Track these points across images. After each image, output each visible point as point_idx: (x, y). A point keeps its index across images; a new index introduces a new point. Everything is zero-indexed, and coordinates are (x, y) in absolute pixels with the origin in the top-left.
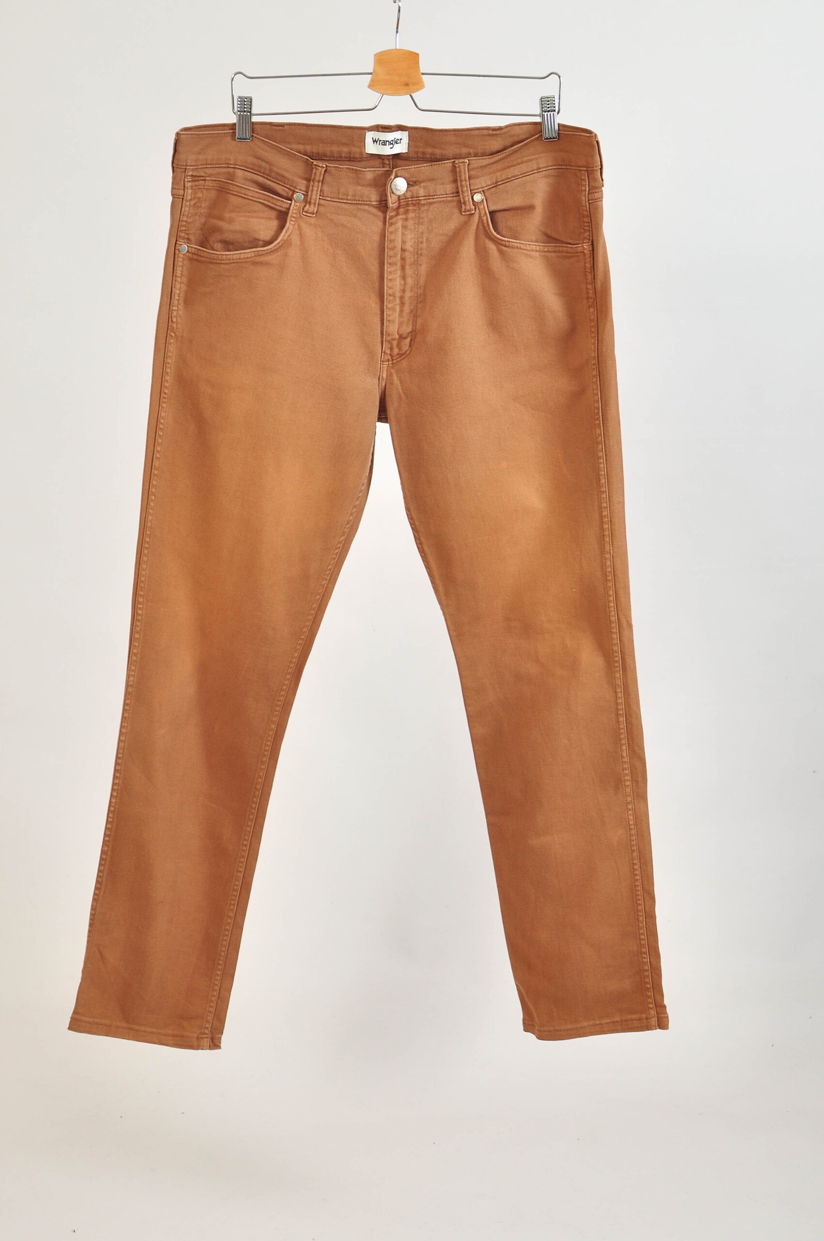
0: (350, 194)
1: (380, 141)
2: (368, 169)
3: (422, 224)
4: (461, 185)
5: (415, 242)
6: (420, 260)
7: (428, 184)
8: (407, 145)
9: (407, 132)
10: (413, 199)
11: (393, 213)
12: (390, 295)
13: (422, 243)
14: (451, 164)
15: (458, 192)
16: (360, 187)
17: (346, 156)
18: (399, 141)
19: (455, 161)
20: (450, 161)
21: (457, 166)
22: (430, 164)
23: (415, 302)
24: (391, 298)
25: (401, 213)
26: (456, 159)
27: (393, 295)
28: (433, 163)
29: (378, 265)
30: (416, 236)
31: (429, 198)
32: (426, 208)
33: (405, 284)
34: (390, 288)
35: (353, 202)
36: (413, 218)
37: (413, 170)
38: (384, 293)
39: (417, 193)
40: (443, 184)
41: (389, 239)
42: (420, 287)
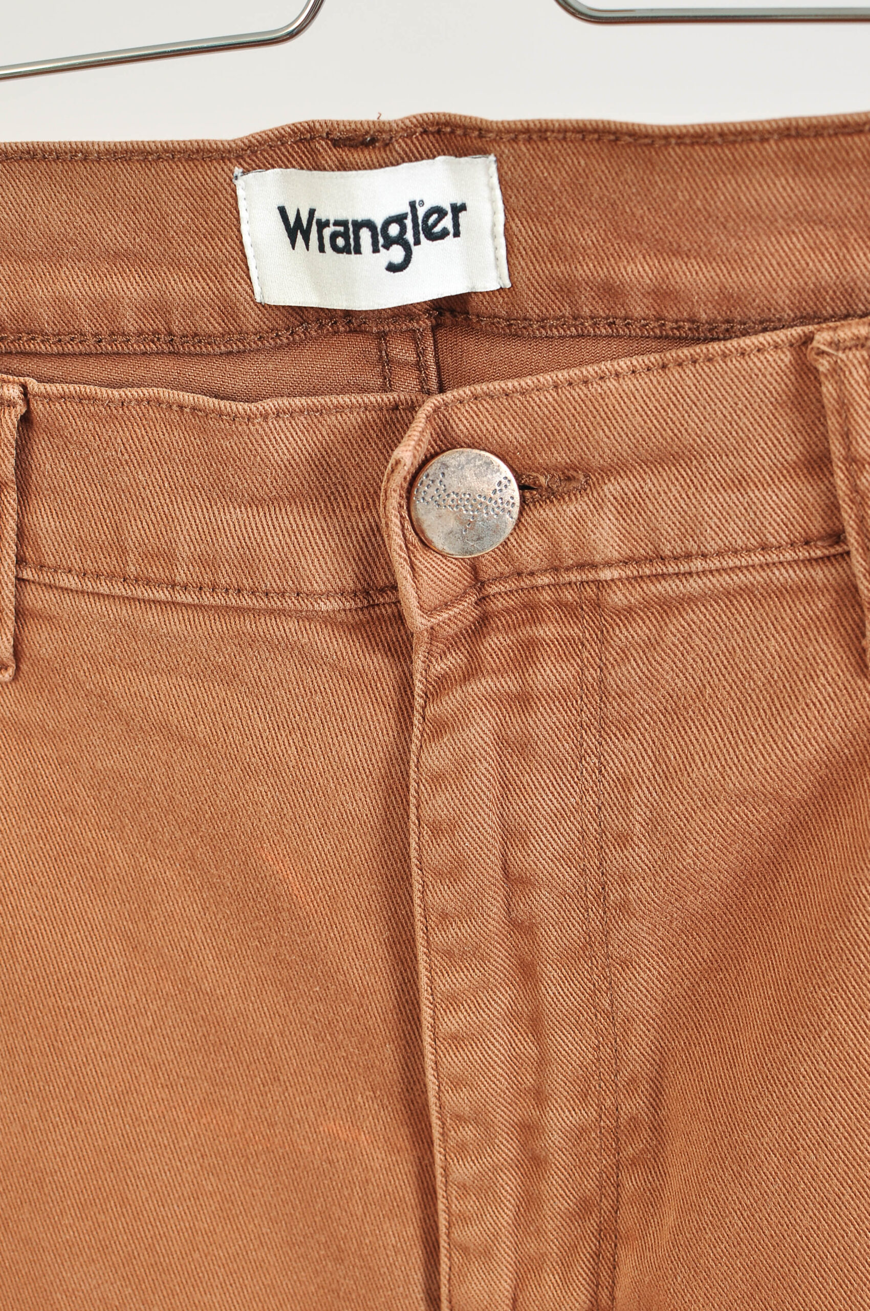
0: (184, 551)
1: (322, 225)
2: (269, 404)
3: (625, 727)
4: (855, 489)
5: (583, 833)
6: (616, 937)
7: (650, 483)
8: (502, 241)
9: (492, 158)
10: (566, 577)
11: (453, 661)
12: (459, 1118)
13: (624, 840)
14: (787, 357)
15: (837, 536)
16: (237, 514)
17: (148, 327)
18: (447, 222)
19: (808, 339)
20: (781, 336)
21: (823, 365)
22: (654, 358)
23: (608, 1160)
24: (468, 1133)
25: (490, 662)
26: (817, 318)
27: (479, 1119)
28: (671, 355)
29: (382, 951)
30: (591, 798)
31: (660, 568)
32: (640, 630)
33: (542, 1063)
34: (457, 1083)
35: (208, 599)
36: (565, 695)
37: (549, 397)
38: (426, 1105)
39: (580, 544)
40: (740, 482)
41: (426, 812)
42: (633, 1080)
